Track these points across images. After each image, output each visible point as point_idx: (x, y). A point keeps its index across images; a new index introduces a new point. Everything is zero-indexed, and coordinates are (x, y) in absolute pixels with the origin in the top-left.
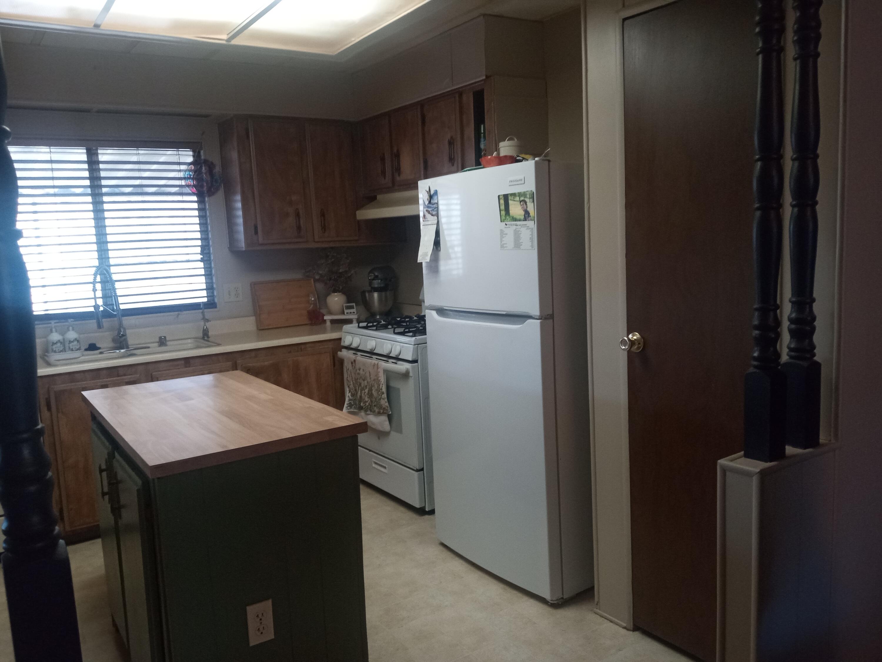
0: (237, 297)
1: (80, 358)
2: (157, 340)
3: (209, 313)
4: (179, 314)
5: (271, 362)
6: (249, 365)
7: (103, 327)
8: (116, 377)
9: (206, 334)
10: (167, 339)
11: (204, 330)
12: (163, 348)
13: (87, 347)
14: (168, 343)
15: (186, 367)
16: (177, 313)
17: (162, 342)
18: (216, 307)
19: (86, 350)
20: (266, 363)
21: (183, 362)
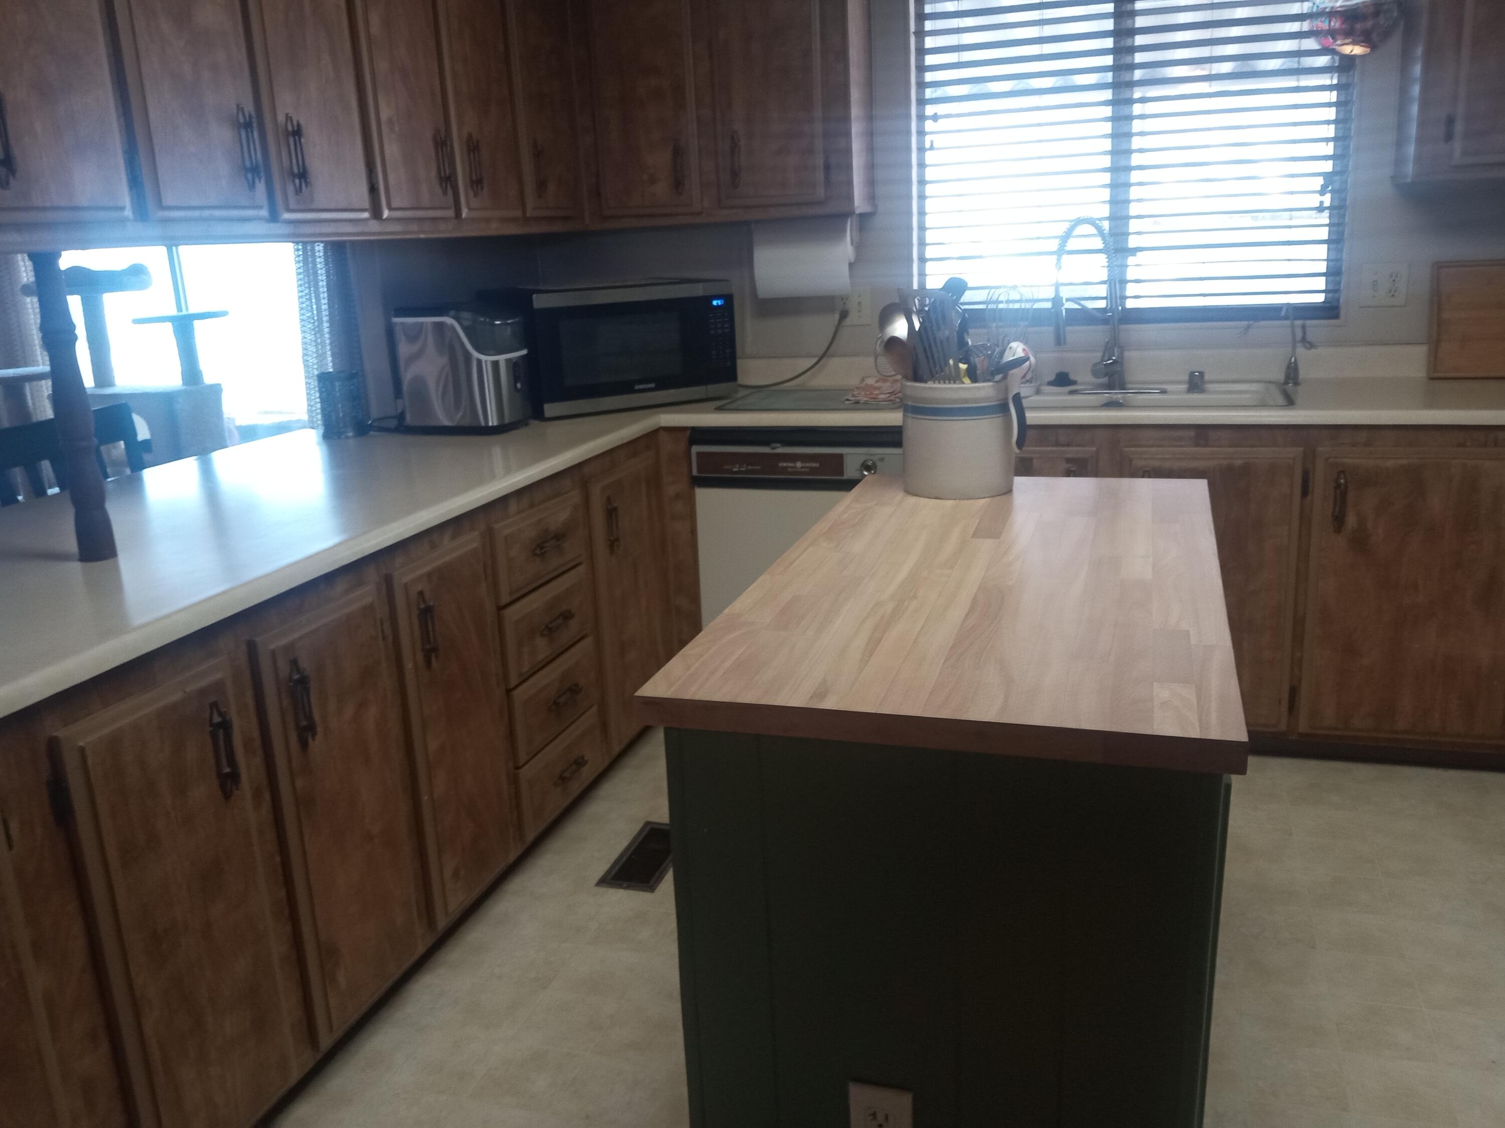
0: (1393, 296)
1: (1031, 398)
2: (1186, 378)
3: (1317, 328)
4: (1249, 327)
5: (1404, 462)
6: (1345, 460)
7: (1065, 343)
8: (1052, 446)
9: (1292, 374)
10: (1207, 377)
11: (1289, 367)
12: (1195, 397)
13: (1052, 378)
14: (1209, 386)
15: (1197, 445)
16: (1245, 323)
17: (1196, 383)
18: (1337, 317)
19: (1051, 383)
20: (1390, 463)
21: (1192, 433)
